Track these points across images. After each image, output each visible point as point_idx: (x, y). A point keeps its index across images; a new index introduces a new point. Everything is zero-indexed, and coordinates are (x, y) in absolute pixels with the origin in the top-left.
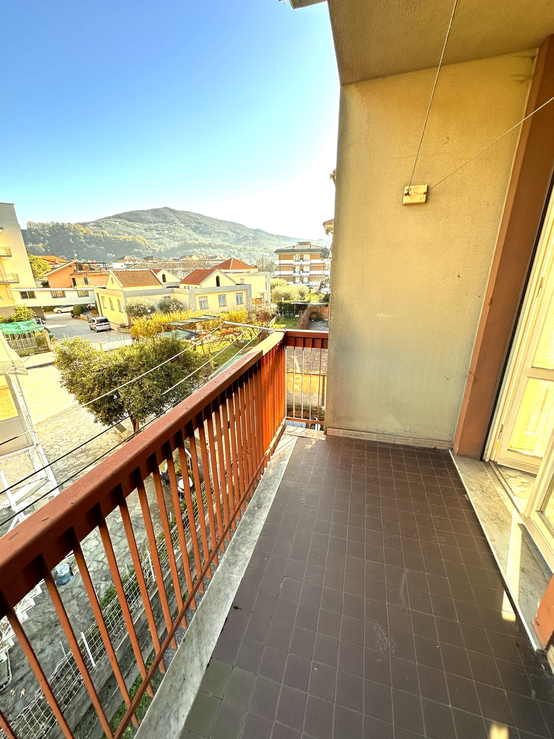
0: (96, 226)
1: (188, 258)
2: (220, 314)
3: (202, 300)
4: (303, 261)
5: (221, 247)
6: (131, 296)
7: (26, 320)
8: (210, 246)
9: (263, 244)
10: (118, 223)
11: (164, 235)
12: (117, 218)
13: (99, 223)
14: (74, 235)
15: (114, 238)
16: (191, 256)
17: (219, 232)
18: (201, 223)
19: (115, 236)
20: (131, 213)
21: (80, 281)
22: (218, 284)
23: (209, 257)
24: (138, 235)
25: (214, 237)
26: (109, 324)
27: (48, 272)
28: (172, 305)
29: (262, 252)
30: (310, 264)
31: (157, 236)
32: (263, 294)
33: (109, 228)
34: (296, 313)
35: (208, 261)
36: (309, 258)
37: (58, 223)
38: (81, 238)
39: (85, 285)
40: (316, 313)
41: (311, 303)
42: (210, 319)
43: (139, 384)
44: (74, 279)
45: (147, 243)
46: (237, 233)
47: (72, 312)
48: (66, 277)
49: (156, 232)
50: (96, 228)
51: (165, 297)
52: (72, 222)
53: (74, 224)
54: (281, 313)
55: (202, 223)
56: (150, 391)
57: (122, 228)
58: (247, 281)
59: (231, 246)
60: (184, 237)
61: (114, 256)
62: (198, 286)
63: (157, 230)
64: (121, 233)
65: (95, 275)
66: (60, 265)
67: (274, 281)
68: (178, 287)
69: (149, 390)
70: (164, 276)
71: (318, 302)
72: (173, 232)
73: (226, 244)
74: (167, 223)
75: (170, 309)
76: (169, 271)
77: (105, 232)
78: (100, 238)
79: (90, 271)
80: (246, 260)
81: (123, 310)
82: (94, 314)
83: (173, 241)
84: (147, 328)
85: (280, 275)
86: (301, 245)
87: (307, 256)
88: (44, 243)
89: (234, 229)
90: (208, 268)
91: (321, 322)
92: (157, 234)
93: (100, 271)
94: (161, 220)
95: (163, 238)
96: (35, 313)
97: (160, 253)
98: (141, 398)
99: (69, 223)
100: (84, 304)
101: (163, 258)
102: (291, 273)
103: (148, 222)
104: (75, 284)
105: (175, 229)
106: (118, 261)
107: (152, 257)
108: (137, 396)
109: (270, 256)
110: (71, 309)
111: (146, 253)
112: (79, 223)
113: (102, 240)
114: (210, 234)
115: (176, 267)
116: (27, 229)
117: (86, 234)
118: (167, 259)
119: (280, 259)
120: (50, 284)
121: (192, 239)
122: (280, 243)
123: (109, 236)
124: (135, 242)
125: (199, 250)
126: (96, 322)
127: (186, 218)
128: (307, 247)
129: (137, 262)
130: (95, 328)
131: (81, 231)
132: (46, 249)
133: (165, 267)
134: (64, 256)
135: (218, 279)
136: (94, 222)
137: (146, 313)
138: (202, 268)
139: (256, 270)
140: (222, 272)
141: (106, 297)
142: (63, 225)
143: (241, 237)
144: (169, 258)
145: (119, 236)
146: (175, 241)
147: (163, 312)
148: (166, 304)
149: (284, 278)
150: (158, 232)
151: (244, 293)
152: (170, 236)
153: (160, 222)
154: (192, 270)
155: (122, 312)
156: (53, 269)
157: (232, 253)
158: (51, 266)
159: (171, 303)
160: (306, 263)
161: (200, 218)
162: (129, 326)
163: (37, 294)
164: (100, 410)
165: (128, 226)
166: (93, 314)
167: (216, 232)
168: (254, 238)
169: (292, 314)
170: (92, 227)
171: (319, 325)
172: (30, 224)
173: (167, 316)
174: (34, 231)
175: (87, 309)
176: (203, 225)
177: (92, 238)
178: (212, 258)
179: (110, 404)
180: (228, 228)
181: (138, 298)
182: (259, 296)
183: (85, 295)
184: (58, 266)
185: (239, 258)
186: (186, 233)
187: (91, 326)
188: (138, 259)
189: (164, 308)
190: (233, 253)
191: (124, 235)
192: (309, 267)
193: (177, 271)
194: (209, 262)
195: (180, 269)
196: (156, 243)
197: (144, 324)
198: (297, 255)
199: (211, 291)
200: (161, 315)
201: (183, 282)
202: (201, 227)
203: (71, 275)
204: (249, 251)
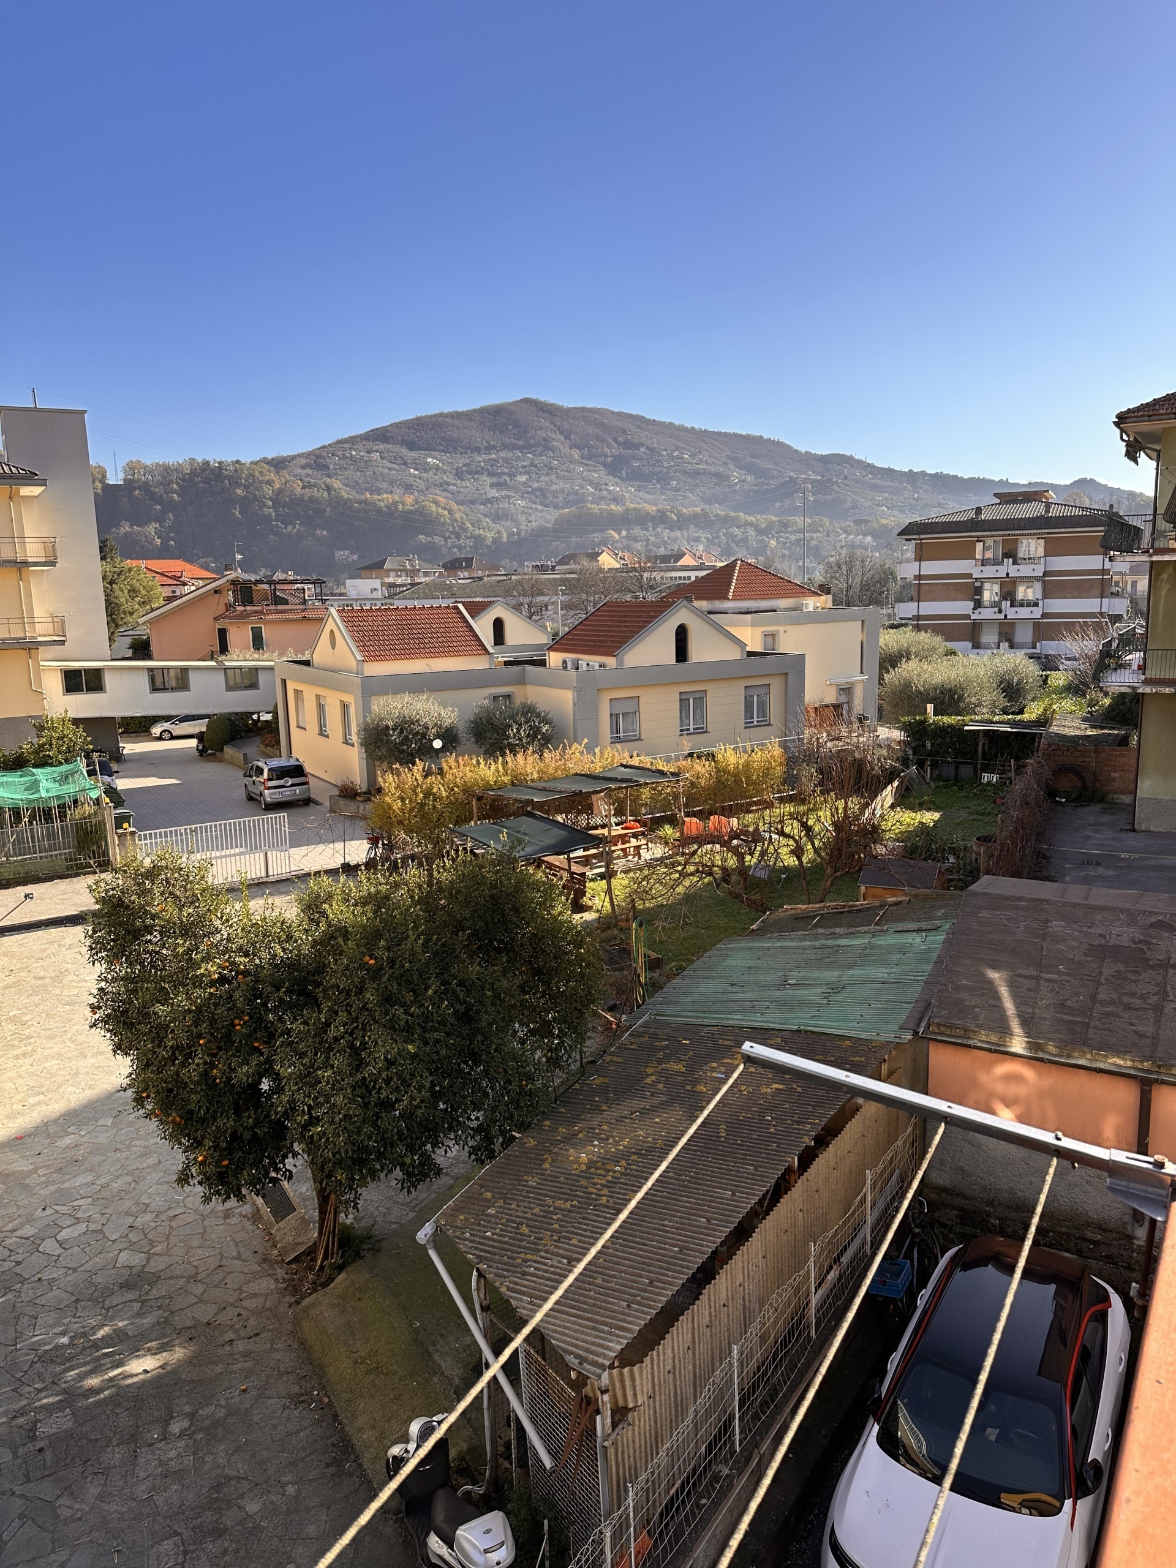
0: (311, 467)
1: (585, 563)
2: (683, 763)
3: (620, 709)
4: (1015, 563)
5: (700, 521)
6: (383, 692)
7: (60, 764)
8: (661, 519)
9: (853, 508)
10: (376, 456)
11: (515, 488)
12: (375, 440)
13: (320, 457)
14: (245, 497)
15: (360, 502)
16: (595, 556)
17: (696, 473)
18: (637, 446)
19: (363, 497)
20: (418, 424)
21: (241, 636)
22: (682, 654)
23: (656, 557)
24: (432, 490)
25: (677, 490)
26: (306, 783)
27: (153, 610)
28: (515, 727)
29: (848, 534)
30: (1046, 574)
31: (493, 493)
32: (846, 690)
33: (349, 473)
34: (987, 769)
35: (652, 570)
36: (1041, 551)
37: (208, 463)
38: (265, 505)
39: (251, 653)
40: (1075, 771)
41: (1054, 729)
42: (642, 780)
43: (352, 1046)
44: (222, 633)
45: (458, 516)
46: (760, 473)
47: (200, 737)
48: (203, 627)
49: (489, 481)
50: (310, 472)
51: (496, 698)
52: (246, 459)
53: (252, 463)
54: (921, 765)
55: (641, 444)
56: (388, 1081)
57: (386, 471)
58: (791, 641)
59: (733, 519)
60: (576, 493)
61: (355, 557)
62: (611, 662)
63: (491, 474)
64: (384, 485)
65: (287, 621)
66: (193, 588)
67: (889, 640)
68: (542, 663)
69: (384, 1075)
70: (498, 624)
71: (1087, 725)
72: (543, 478)
73: (718, 510)
74: (527, 448)
75: (508, 737)
76: (517, 608)
77: (336, 484)
78: (320, 503)
79: (273, 607)
80: (785, 565)
81: (354, 738)
82: (267, 745)
83: (540, 507)
84: (422, 805)
85: (918, 617)
86: (1008, 502)
87: (1032, 546)
88: (160, 519)
89: (750, 460)
90: (651, 597)
91: (1096, 808)
92: (492, 486)
93: (303, 607)
94: (507, 441)
95: (509, 497)
96: (89, 739)
97: (498, 550)
98: (354, 1110)
99: (238, 462)
100: (242, 713)
101: (503, 563)
102: (964, 607)
103: (467, 448)
104: (224, 649)
105: (551, 468)
106: (363, 573)
107: (469, 561)
108: (339, 1100)
109: (876, 549)
110: (200, 726)
111: (453, 547)
112: (264, 460)
113: (325, 511)
114: (663, 479)
115: (542, 594)
116: (121, 482)
117: (280, 492)
118: (515, 565)
119: (919, 558)
120: (154, 647)
121: (602, 498)
122: (917, 499)
123: (346, 496)
124: (421, 514)
125: (624, 533)
126: (265, 775)
127: (590, 430)
128: (1032, 510)
129: (421, 579)
130: (261, 794)
131: (269, 483)
132: (165, 540)
133: (508, 593)
134: (210, 559)
135: (682, 634)
136: (308, 455)
137: (426, 751)
138: (628, 597)
139: (826, 601)
140: (698, 612)
141: (309, 694)
142: (220, 468)
143: (773, 484)
144: (522, 564)
145: (376, 497)
146: (546, 506)
147: (484, 748)
148: (497, 723)
149: (937, 630)
150: (495, 480)
151: (776, 687)
152: (534, 490)
153: (505, 447)
154: (594, 601)
155: (353, 745)
156: (170, 599)
157: (737, 543)
158: (167, 592)
159: (512, 717)
160: (1025, 570)
161: (633, 429)
162: (368, 792)
163: (109, 680)
164: (203, 1137)
165: (405, 464)
166: (262, 747)
167: (685, 473)
168: (820, 487)
169: (966, 771)
170: (299, 471)
171: (1092, 819)
172: (132, 469)
173: (493, 767)
174: (139, 488)
175: (249, 730)
176: (642, 450)
177: (297, 503)
178: (665, 559)
179: (241, 1118)
180: (729, 458)
181: (407, 698)
182: (831, 698)
183: (247, 682)
184: (187, 589)
185: (761, 559)
186: (584, 479)
187: (250, 788)
188: (427, 567)
189: (489, 735)
190: (742, 540)
191: (391, 493)
192: (1038, 586)
193: (546, 606)
194: (654, 574)
195: (554, 598)
196: (486, 516)
197: (414, 791)
198: (990, 542)
199: (651, 677)
200: (474, 762)
201: (559, 644)
202: (635, 458)
203: (215, 619)
204: (799, 531)
